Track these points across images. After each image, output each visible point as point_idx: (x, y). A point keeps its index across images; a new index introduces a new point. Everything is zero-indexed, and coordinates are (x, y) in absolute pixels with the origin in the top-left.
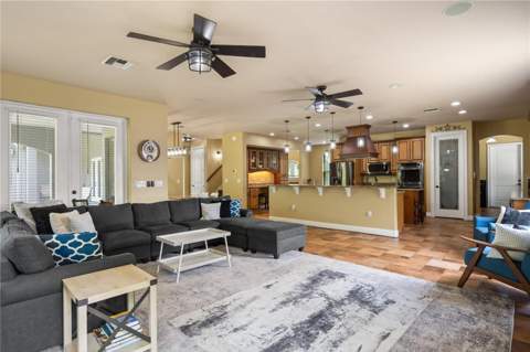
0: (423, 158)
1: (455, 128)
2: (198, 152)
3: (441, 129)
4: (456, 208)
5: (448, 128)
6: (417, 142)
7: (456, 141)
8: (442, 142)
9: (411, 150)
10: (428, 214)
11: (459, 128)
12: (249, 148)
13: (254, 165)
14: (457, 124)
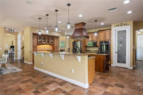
0: (110, 39)
1: (125, 25)
2: (19, 36)
3: (118, 25)
4: (125, 63)
5: (121, 25)
6: (108, 32)
7: (125, 31)
8: (119, 32)
9: (105, 36)
10: (112, 65)
11: (127, 25)
12: (34, 34)
13: (40, 42)
14: (125, 23)
